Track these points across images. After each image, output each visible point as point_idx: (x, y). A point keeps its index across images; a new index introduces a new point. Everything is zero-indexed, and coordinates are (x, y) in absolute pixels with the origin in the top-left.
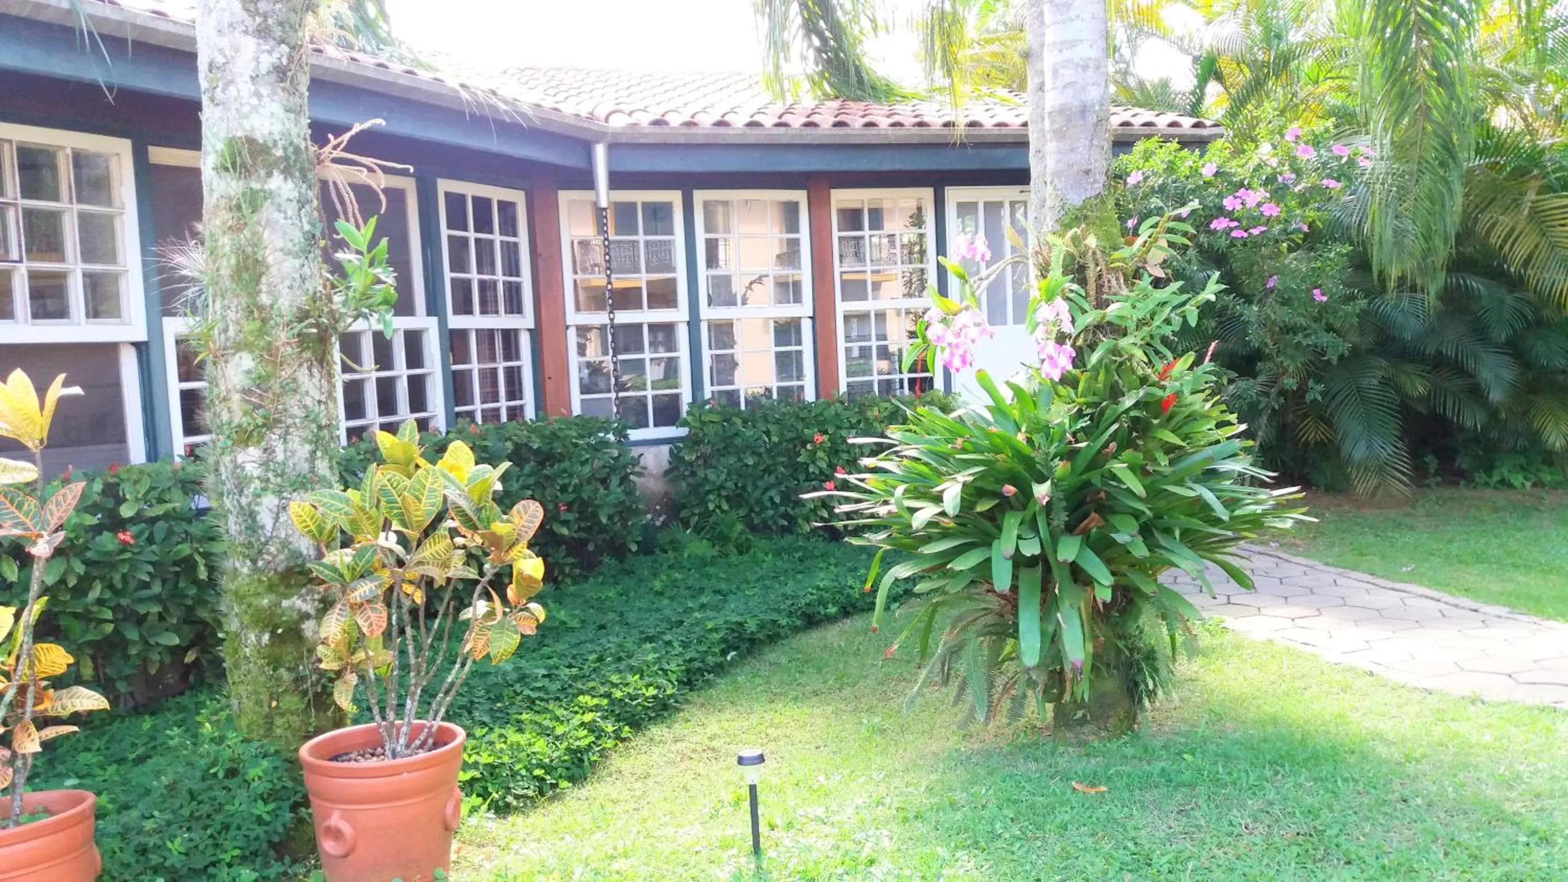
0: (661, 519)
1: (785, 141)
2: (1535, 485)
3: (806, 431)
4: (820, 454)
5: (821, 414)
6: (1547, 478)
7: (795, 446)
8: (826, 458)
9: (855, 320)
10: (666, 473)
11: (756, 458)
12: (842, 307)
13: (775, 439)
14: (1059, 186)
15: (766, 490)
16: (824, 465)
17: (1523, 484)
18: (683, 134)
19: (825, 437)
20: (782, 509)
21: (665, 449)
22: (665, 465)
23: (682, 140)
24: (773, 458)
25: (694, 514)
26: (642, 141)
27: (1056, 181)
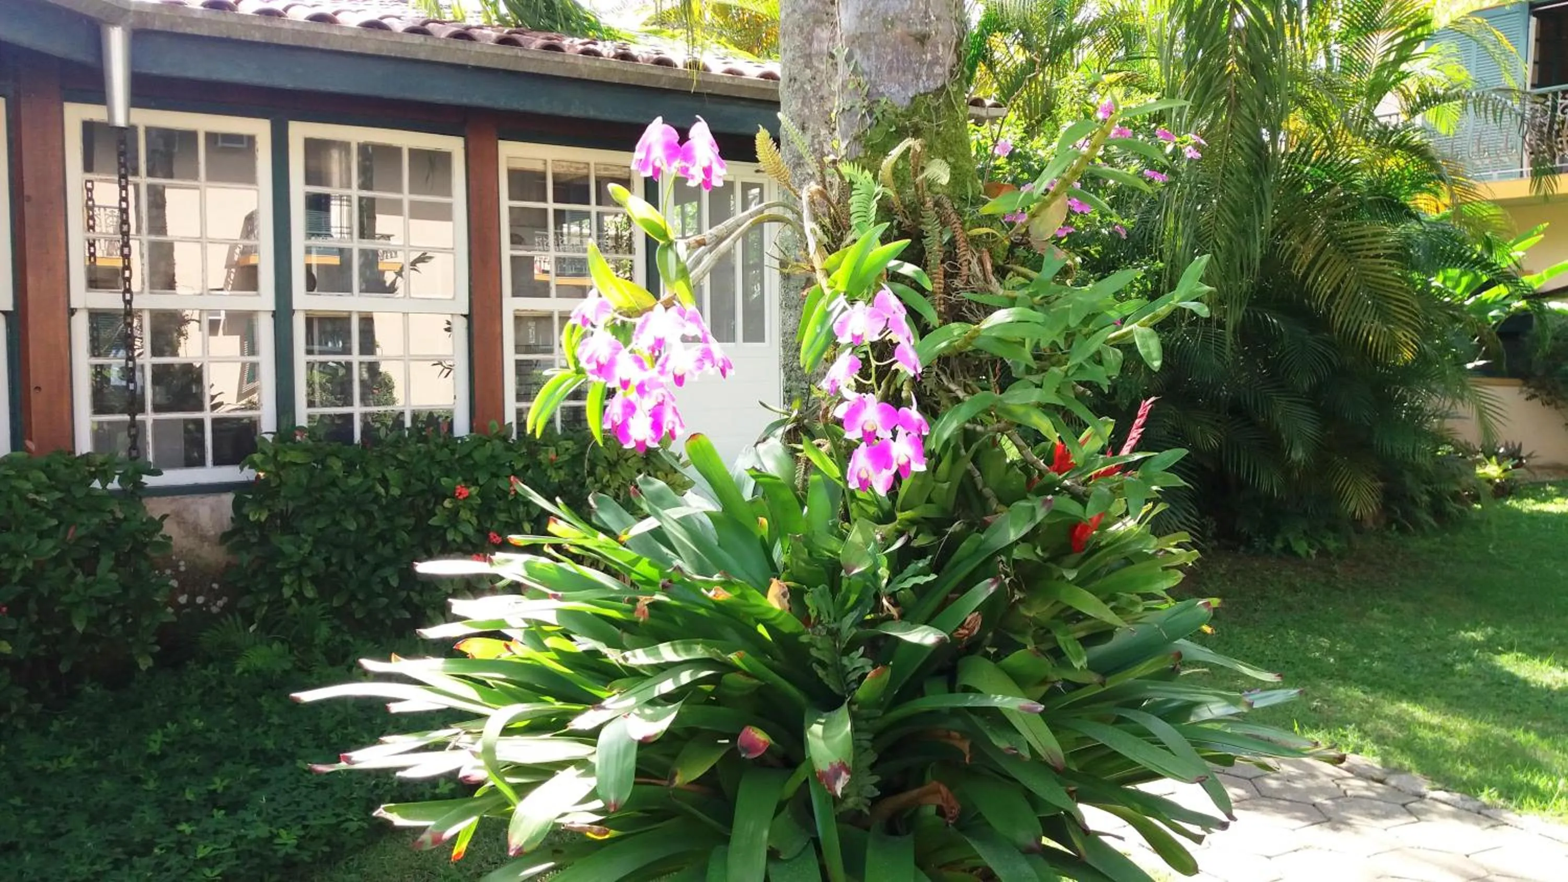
0: (220, 603)
1: (422, 56)
2: (1320, 554)
3: (444, 481)
4: (464, 514)
5: (469, 455)
6: (1332, 545)
7: (427, 502)
8: (474, 521)
9: (532, 324)
10: (225, 537)
11: (362, 519)
12: (511, 305)
13: (396, 492)
14: (865, 65)
15: (377, 567)
16: (470, 531)
17: (1308, 553)
18: (260, 27)
19: (474, 490)
20: (403, 594)
21: (229, 498)
22: (227, 525)
23: (258, 37)
24: (389, 519)
25: (260, 604)
26: (189, 30)
27: (858, 56)
